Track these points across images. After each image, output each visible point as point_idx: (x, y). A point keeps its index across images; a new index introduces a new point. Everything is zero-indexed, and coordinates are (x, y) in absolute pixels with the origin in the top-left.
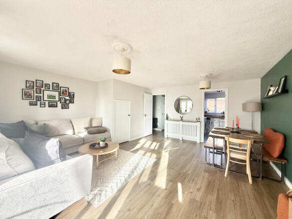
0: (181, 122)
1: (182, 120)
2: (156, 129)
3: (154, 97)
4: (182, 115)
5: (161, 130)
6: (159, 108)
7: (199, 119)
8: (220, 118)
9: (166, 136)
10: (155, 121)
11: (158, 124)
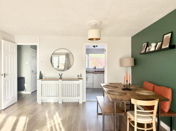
0: (60, 81)
1: (61, 78)
2: (23, 92)
3: (19, 48)
4: (61, 73)
5: (30, 93)
6: (27, 63)
7: (81, 76)
8: (93, 73)
9: (39, 101)
10: (21, 81)
11: (26, 85)
